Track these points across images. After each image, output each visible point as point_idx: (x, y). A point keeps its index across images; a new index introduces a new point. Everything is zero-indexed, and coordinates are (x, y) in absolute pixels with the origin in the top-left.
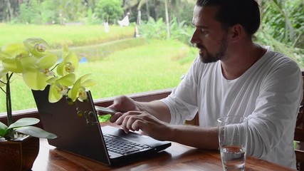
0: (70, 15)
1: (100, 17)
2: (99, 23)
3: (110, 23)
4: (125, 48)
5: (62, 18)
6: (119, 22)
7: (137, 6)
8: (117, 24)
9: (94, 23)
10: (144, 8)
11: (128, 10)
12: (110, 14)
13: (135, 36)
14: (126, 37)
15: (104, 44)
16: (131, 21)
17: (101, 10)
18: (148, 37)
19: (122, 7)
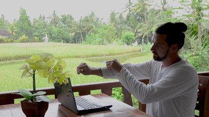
0: (109, 41)
1: (124, 41)
2: (123, 44)
3: (128, 44)
4: (135, 57)
5: (105, 42)
6: (133, 44)
7: (142, 36)
8: (132, 45)
9: (121, 45)
10: (146, 37)
11: (137, 38)
12: (129, 40)
13: (140, 51)
14: (136, 51)
15: (125, 55)
16: (139, 44)
17: (124, 38)
18: (147, 52)
19: (135, 36)
